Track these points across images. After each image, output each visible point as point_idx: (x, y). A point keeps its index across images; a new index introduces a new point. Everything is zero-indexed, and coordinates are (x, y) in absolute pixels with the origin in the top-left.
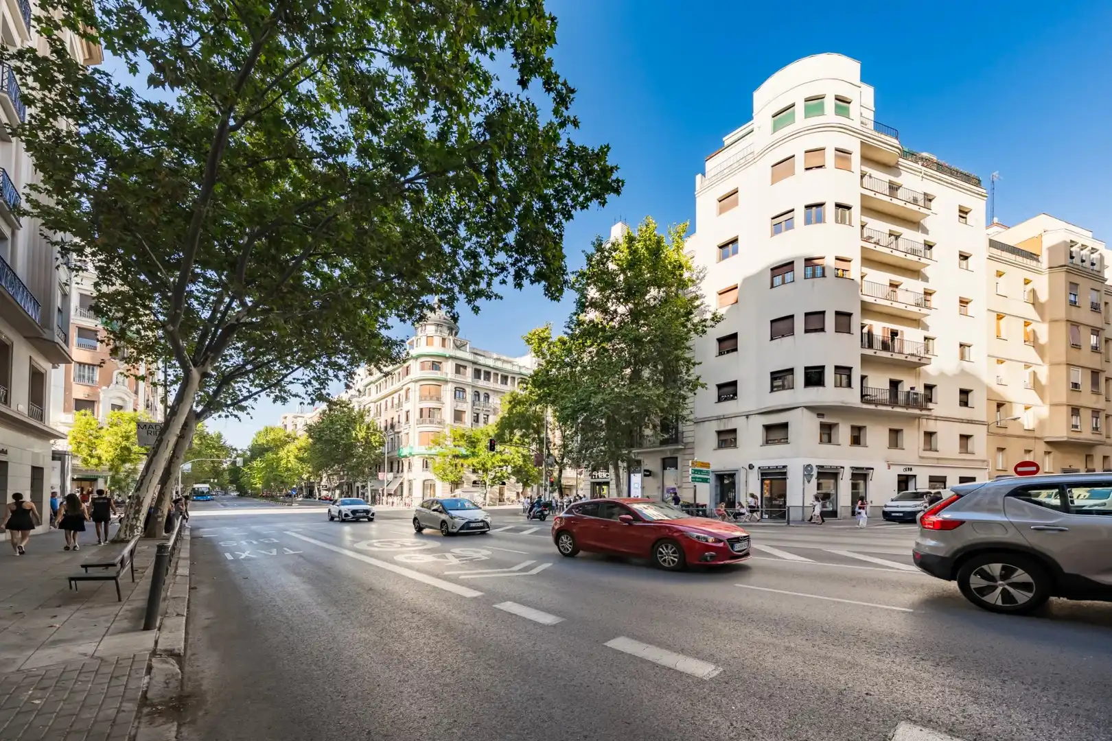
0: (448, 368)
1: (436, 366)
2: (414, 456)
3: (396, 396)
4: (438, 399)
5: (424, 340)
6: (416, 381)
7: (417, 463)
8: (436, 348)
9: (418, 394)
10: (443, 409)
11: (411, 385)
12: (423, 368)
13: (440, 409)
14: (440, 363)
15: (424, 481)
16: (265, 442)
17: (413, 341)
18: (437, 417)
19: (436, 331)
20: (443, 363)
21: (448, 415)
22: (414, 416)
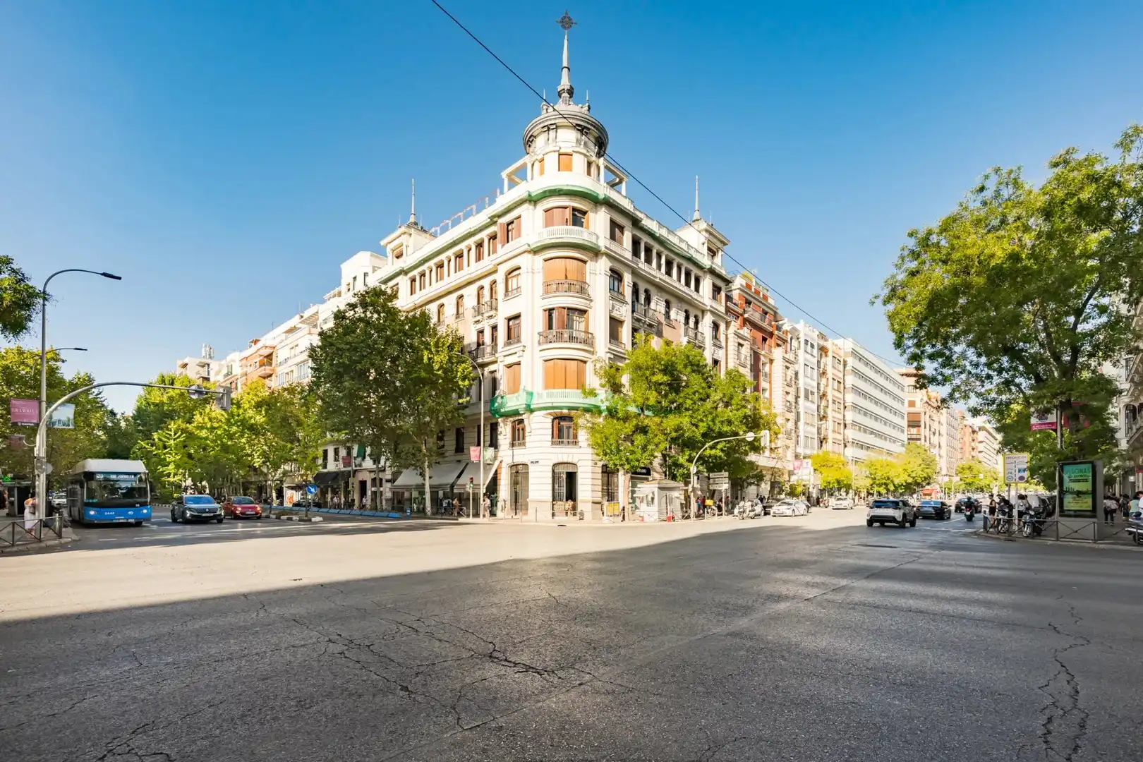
0: (599, 221)
1: (577, 218)
2: (532, 411)
3: (486, 283)
4: (583, 291)
5: (551, 161)
6: (535, 251)
7: (538, 426)
8: (577, 178)
9: (539, 280)
10: (591, 312)
11: (525, 261)
12: (549, 223)
13: (585, 312)
14: (584, 213)
15: (554, 465)
16: (165, 399)
17: (524, 165)
18: (579, 325)
19: (578, 141)
20: (591, 215)
21: (598, 325)
22: (532, 325)
